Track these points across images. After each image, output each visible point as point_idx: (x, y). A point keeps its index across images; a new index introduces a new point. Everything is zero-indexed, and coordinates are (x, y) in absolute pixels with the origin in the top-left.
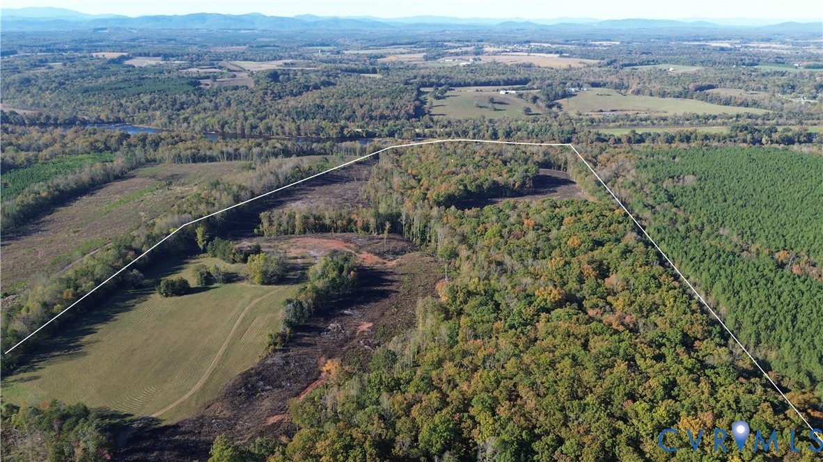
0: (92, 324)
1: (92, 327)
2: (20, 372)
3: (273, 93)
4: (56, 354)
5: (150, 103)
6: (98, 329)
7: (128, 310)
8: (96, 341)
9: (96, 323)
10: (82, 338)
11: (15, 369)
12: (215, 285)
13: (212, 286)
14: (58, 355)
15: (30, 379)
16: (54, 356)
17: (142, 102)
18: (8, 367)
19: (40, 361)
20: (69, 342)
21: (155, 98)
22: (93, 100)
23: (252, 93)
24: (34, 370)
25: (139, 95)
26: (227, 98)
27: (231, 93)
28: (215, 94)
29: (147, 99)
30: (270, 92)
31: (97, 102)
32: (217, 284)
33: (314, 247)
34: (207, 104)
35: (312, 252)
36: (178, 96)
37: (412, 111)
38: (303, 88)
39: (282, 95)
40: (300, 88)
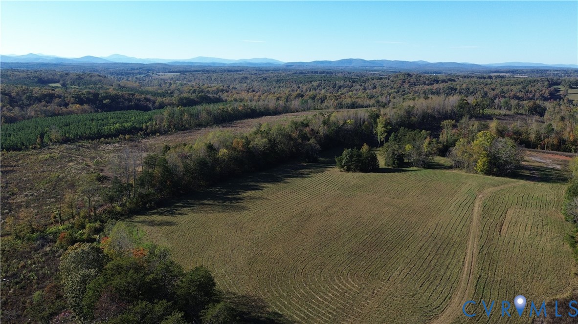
0: (258, 182)
1: (258, 184)
2: (154, 213)
3: (409, 82)
4: (206, 202)
5: (318, 87)
6: (264, 187)
7: (302, 177)
8: (259, 198)
9: (264, 182)
10: (243, 192)
11: (151, 208)
13: (408, 169)
14: (209, 204)
15: (161, 224)
16: (203, 204)
17: (313, 86)
18: (145, 204)
19: (186, 207)
20: (227, 194)
22: (282, 85)
24: (173, 214)
25: (311, 82)
26: (374, 84)
27: (376, 81)
28: (365, 82)
29: (315, 84)
30: (407, 81)
31: (284, 86)
32: (415, 168)
33: (532, 156)
34: (358, 87)
35: (533, 159)
36: (337, 82)
37: (548, 94)
38: (434, 82)
39: (416, 84)
40: (431, 81)
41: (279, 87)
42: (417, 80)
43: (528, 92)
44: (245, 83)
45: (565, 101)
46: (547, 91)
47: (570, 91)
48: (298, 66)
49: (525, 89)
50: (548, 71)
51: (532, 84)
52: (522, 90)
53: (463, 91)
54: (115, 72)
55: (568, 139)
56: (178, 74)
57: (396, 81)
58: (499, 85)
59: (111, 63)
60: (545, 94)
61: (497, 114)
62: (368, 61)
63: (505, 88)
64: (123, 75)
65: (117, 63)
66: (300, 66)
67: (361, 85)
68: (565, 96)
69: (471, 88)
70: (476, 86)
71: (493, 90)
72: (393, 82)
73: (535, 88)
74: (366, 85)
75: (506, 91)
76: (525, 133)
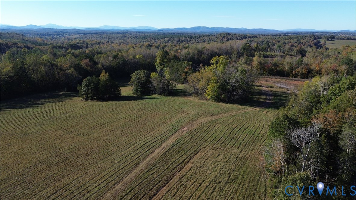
5: (168, 41)
17: (165, 40)
21: (171, 39)
23: (216, 38)
25: (164, 38)
26: (204, 39)
27: (206, 37)
28: (199, 38)
30: (225, 37)
31: (147, 41)
33: (279, 82)
34: (194, 41)
35: (279, 85)
36: (181, 38)
37: (313, 44)
38: (243, 38)
39: (232, 39)
40: (242, 37)
41: (144, 42)
42: (232, 37)
43: (300, 43)
44: (123, 39)
45: (324, 48)
46: (313, 42)
47: (327, 42)
48: (166, 31)
49: (299, 41)
50: (317, 33)
51: (304, 38)
52: (297, 42)
53: (260, 42)
54: (40, 34)
55: (315, 70)
56: (82, 35)
57: (219, 37)
58: (283, 39)
59: (42, 29)
60: (312, 44)
61: (274, 55)
62: (210, 28)
63: (286, 41)
64: (46, 36)
65: (47, 29)
66: (167, 30)
67: (196, 40)
68: (324, 45)
69: (265, 41)
70: (268, 39)
71: (279, 42)
73: (305, 41)
74: (199, 40)
75: (286, 43)
76: (282, 65)
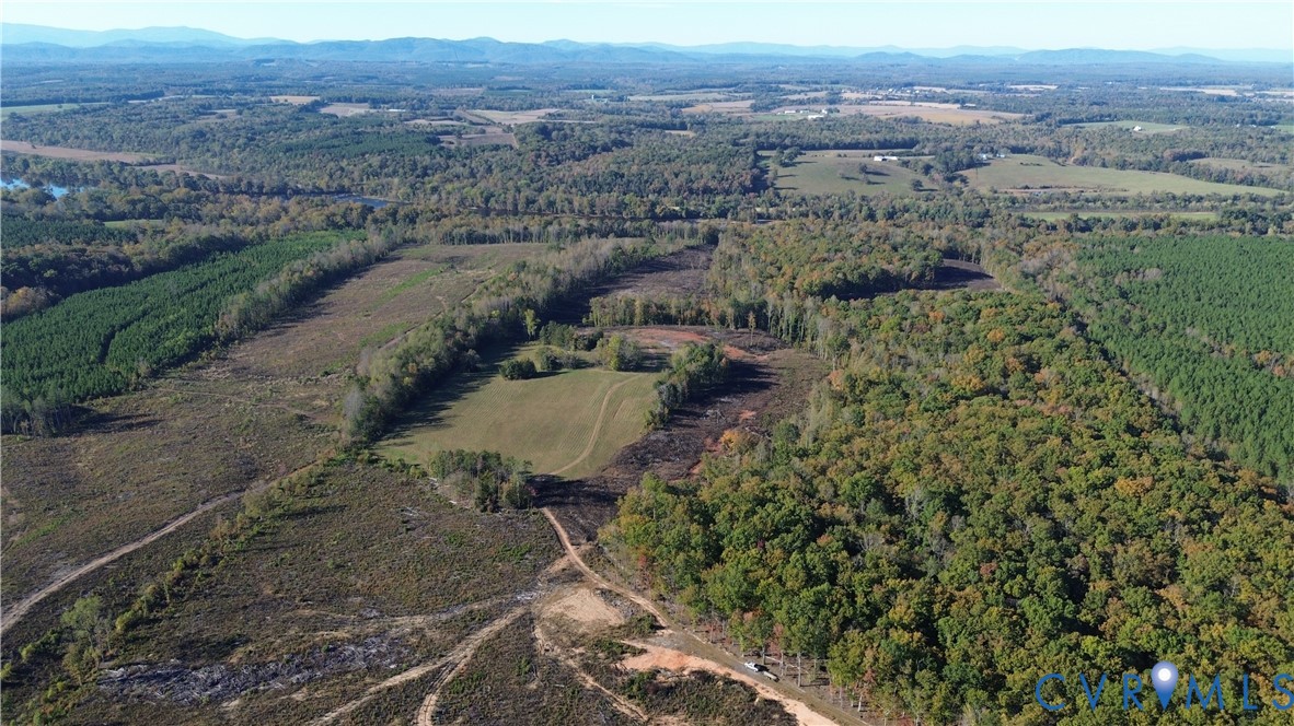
3: (548, 155)
5: (382, 167)
8: (455, 416)
12: (563, 370)
13: (560, 371)
17: (370, 166)
21: (386, 160)
22: (301, 161)
25: (363, 155)
27: (490, 154)
28: (469, 156)
29: (375, 161)
30: (544, 154)
32: (565, 370)
34: (459, 169)
35: (663, 343)
36: (418, 157)
38: (589, 150)
39: (560, 159)
40: (584, 148)
42: (560, 149)
43: (723, 179)
46: (749, 177)
47: (781, 171)
49: (721, 172)
60: (746, 181)
63: (693, 172)
67: (464, 165)
71: (677, 175)
72: (520, 155)
74: (474, 165)
75: (693, 179)
